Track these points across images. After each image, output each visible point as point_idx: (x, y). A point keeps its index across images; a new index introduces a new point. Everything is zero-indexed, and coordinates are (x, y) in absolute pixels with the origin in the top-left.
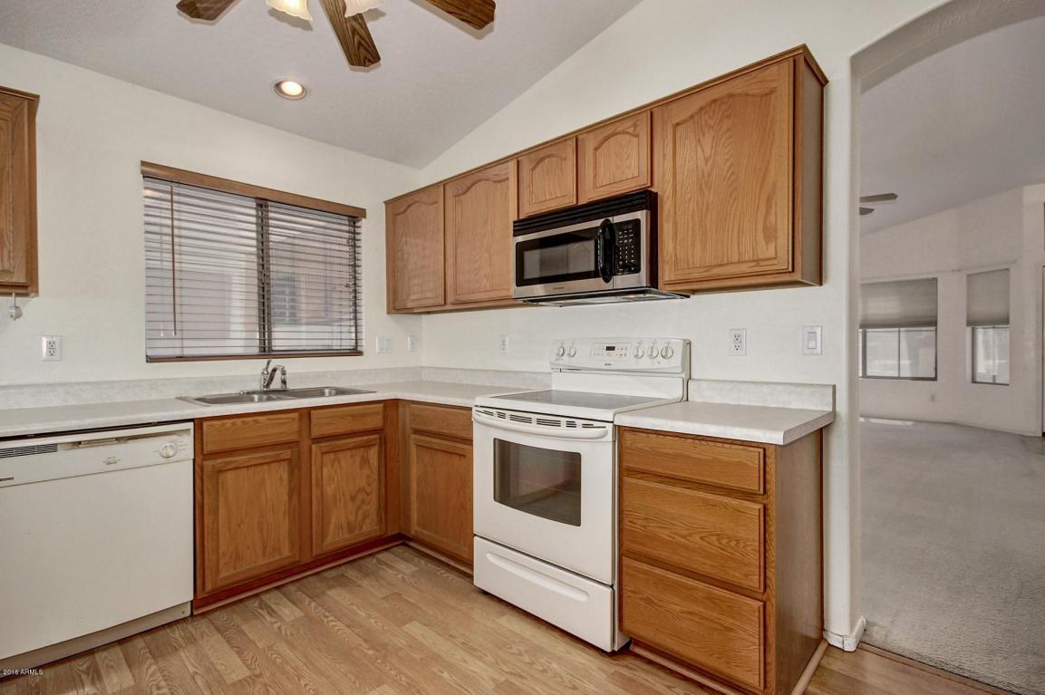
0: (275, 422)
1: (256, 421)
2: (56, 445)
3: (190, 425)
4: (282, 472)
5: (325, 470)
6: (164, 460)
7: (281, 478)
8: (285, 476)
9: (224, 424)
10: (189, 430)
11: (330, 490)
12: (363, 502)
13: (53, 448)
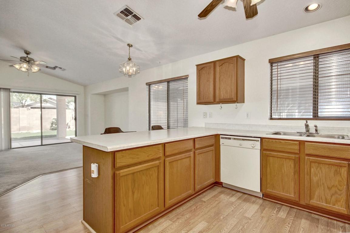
0: (288, 143)
1: (280, 142)
2: (230, 138)
3: (259, 139)
4: (291, 164)
5: (312, 170)
6: (252, 148)
7: (290, 165)
8: (292, 166)
9: (269, 141)
10: (258, 140)
11: (315, 179)
12: (336, 193)
13: (230, 139)
